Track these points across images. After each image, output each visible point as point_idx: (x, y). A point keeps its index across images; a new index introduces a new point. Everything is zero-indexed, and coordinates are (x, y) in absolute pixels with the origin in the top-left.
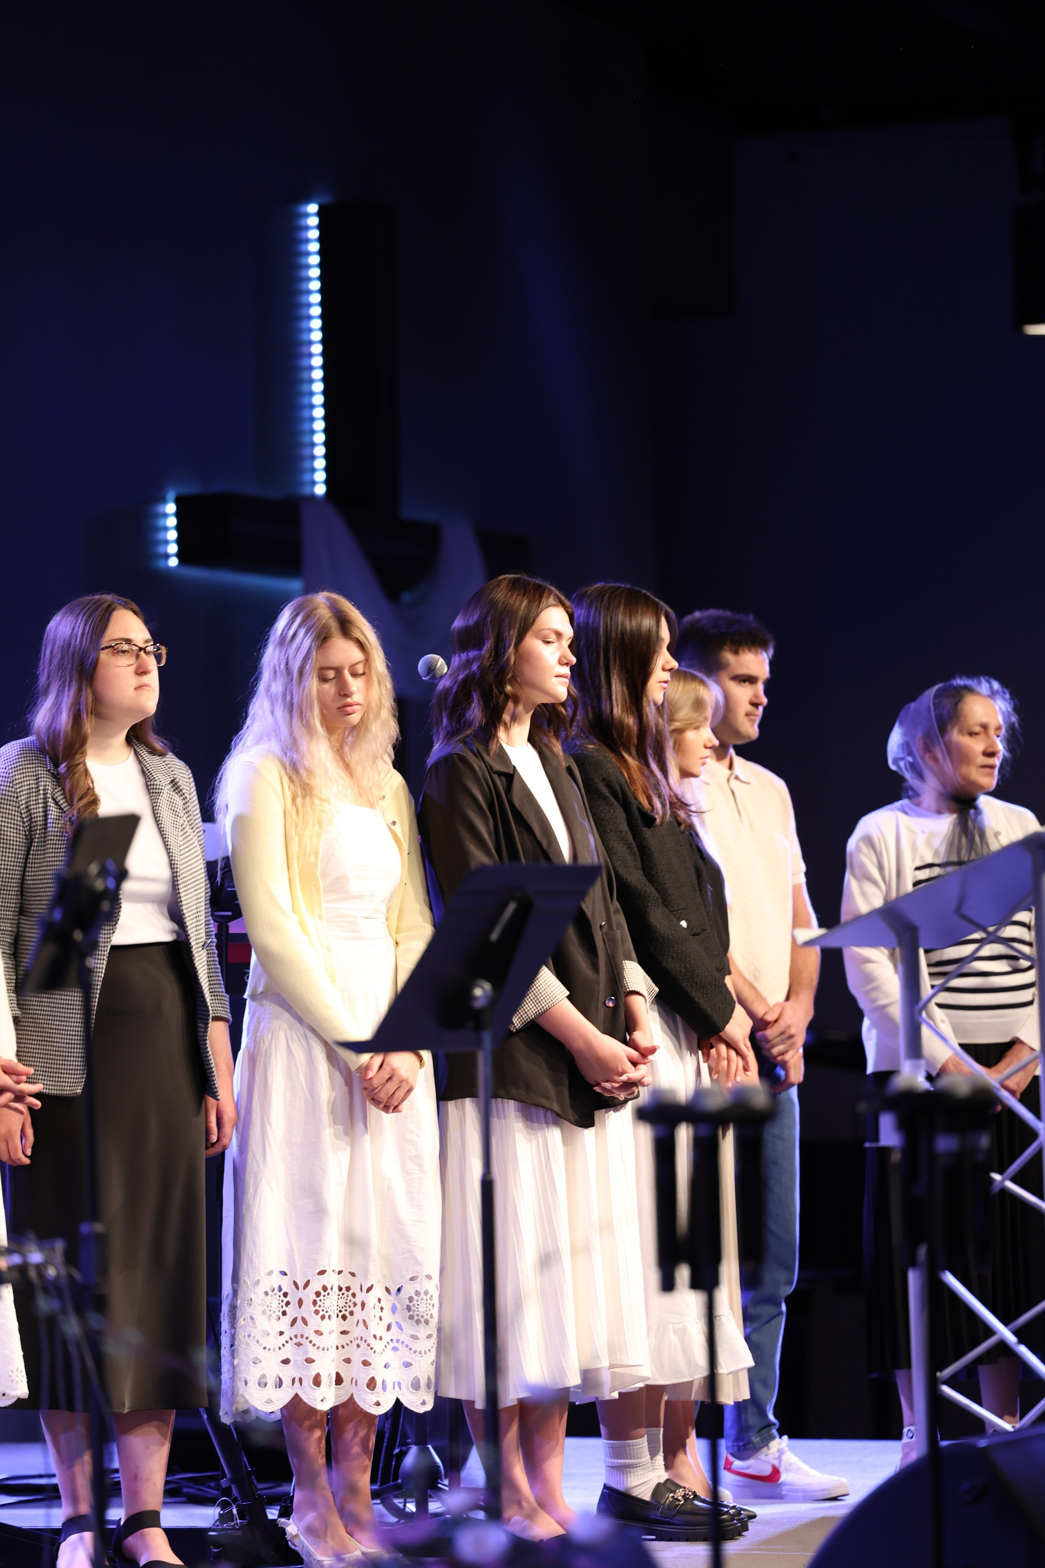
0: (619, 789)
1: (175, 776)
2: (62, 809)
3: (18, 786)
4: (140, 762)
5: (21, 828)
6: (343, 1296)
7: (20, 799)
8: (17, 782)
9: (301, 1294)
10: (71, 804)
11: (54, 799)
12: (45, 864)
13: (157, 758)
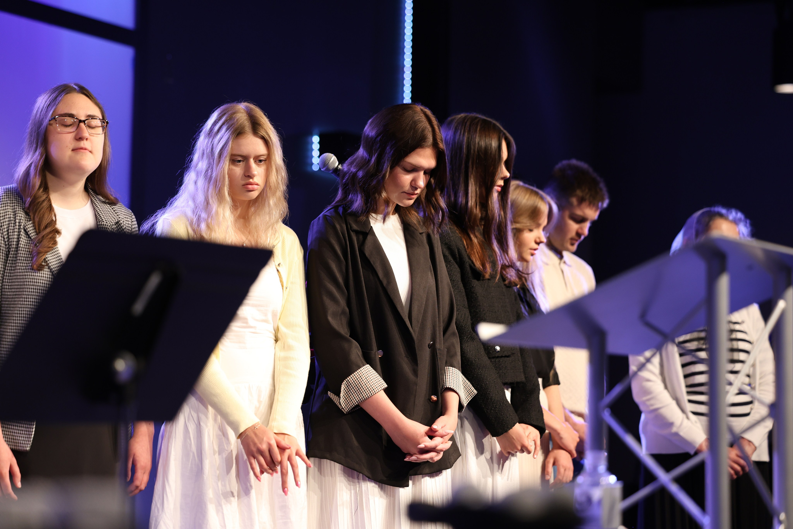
0: (457, 251)
1: (119, 219)
2: (30, 238)
4: (94, 209)
5: (4, 249)
7: (3, 227)
10: (37, 234)
11: (25, 230)
12: (15, 277)
13: (107, 207)
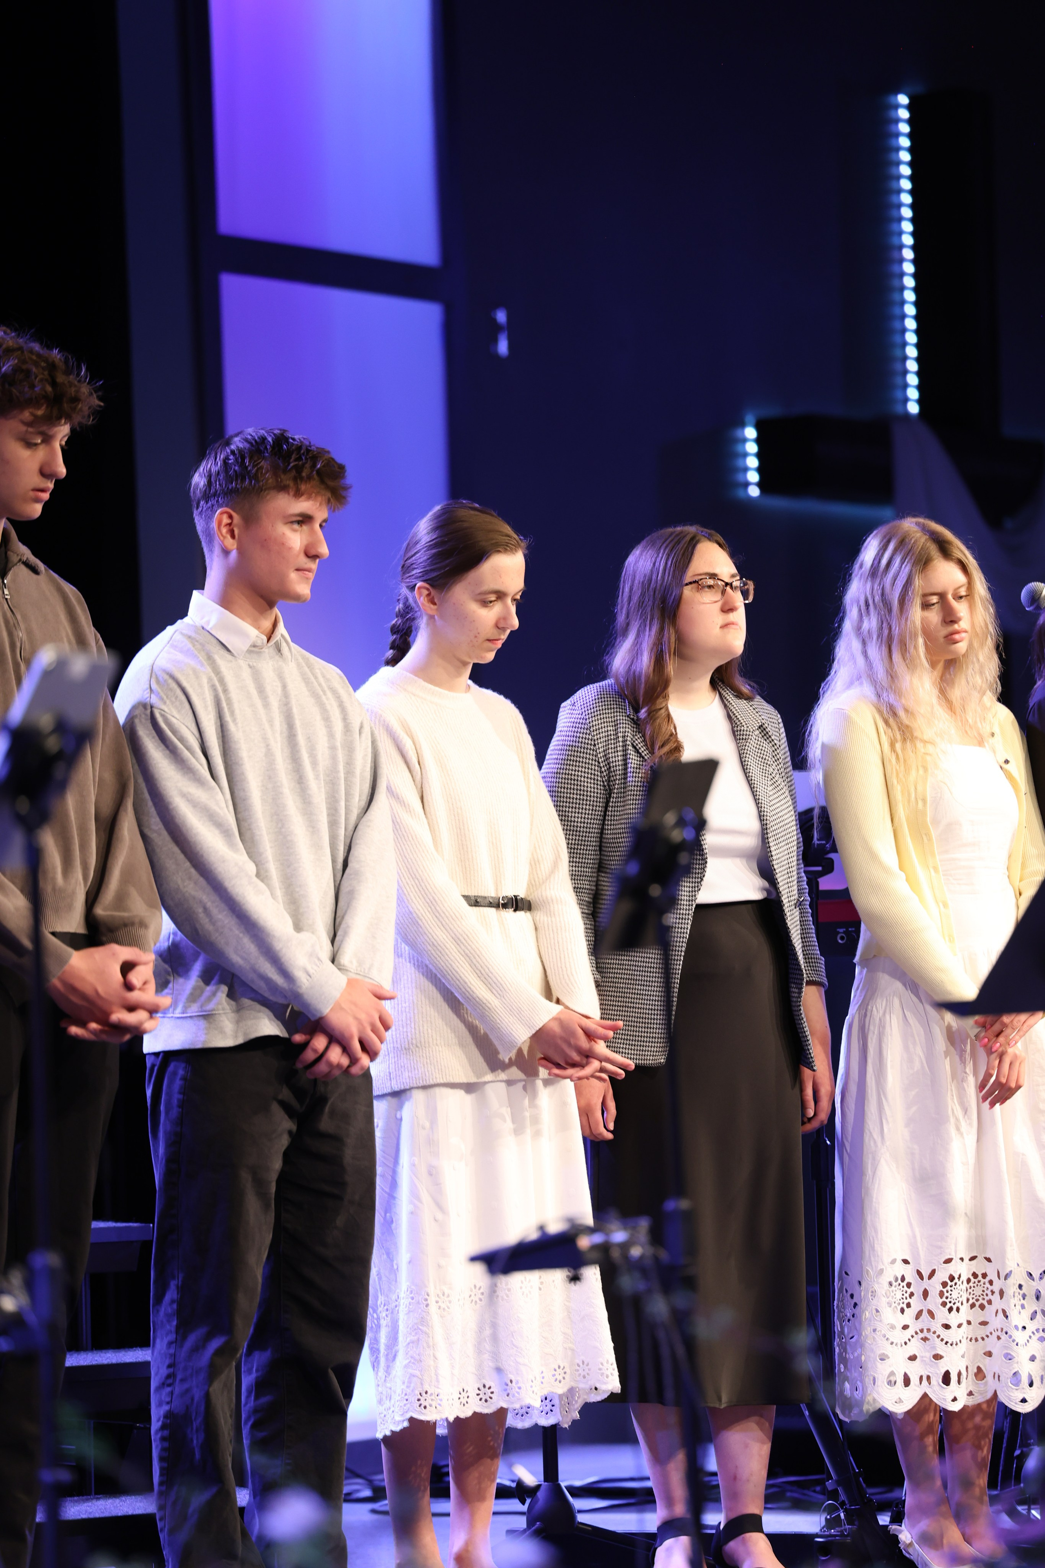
1: (764, 721)
3: (595, 733)
6: (979, 1284)
7: (597, 747)
8: (595, 728)
9: (926, 1284)
11: (634, 747)
12: (625, 816)
13: (743, 702)
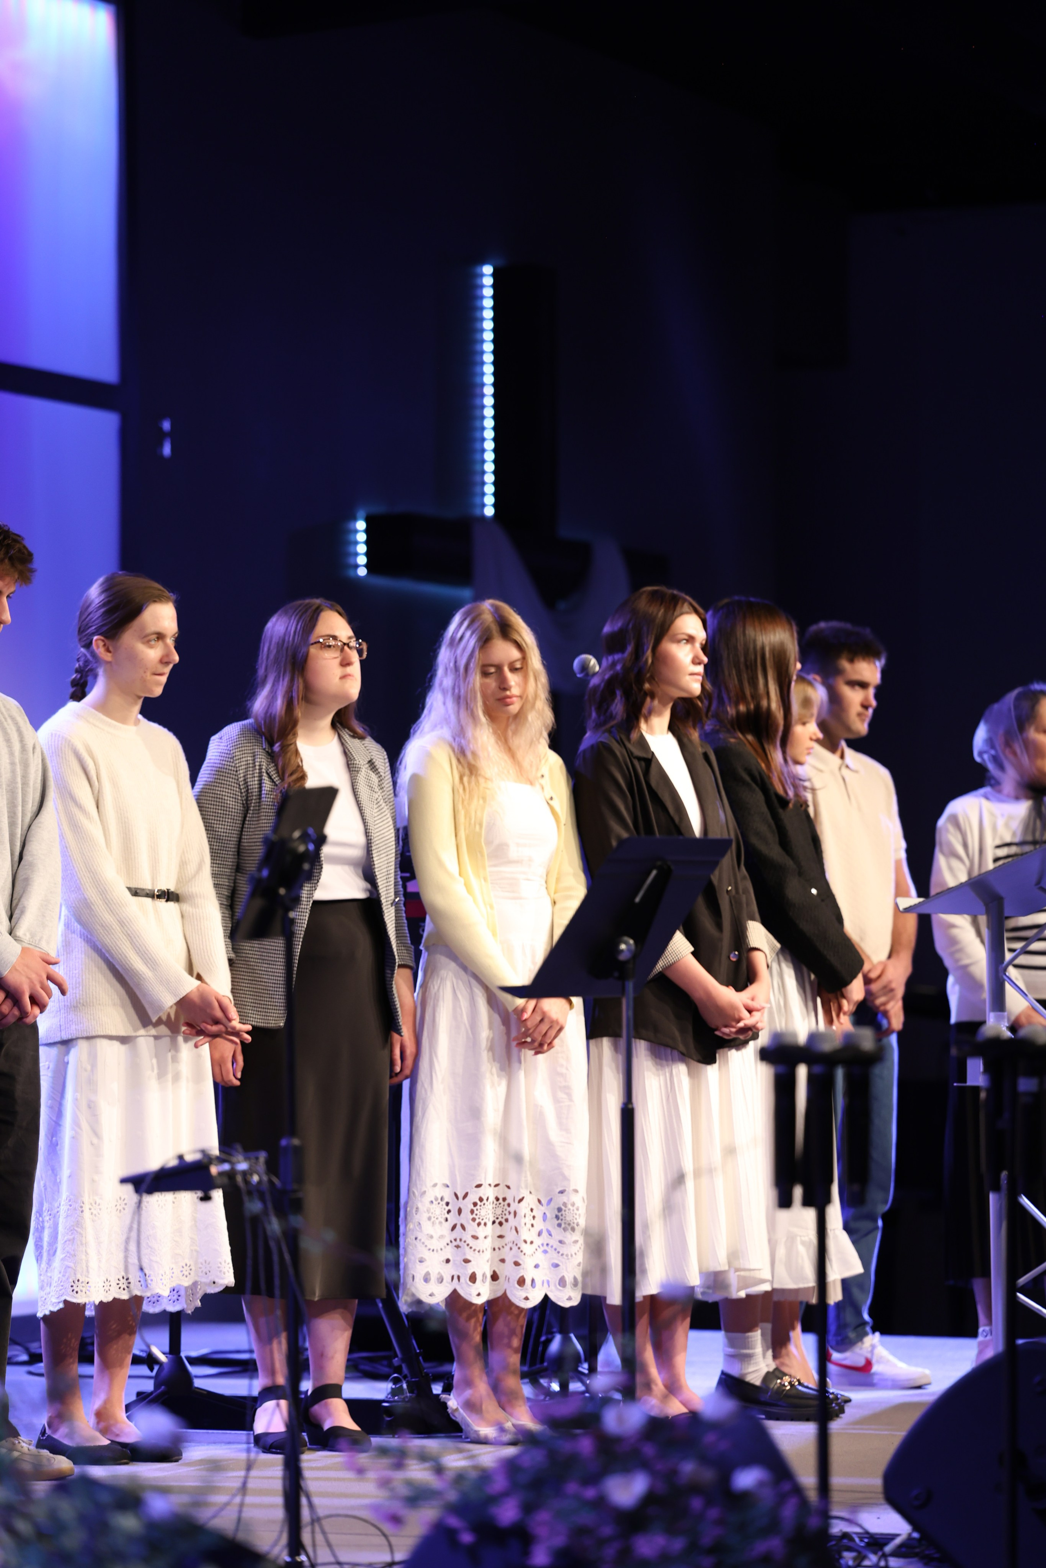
0: (758, 776)
1: (372, 757)
2: (275, 782)
3: (237, 762)
4: (342, 744)
5: (239, 798)
6: (500, 1206)
7: (238, 772)
8: (237, 758)
9: (461, 1203)
10: (282, 779)
11: (268, 774)
12: (259, 829)
13: (357, 741)
